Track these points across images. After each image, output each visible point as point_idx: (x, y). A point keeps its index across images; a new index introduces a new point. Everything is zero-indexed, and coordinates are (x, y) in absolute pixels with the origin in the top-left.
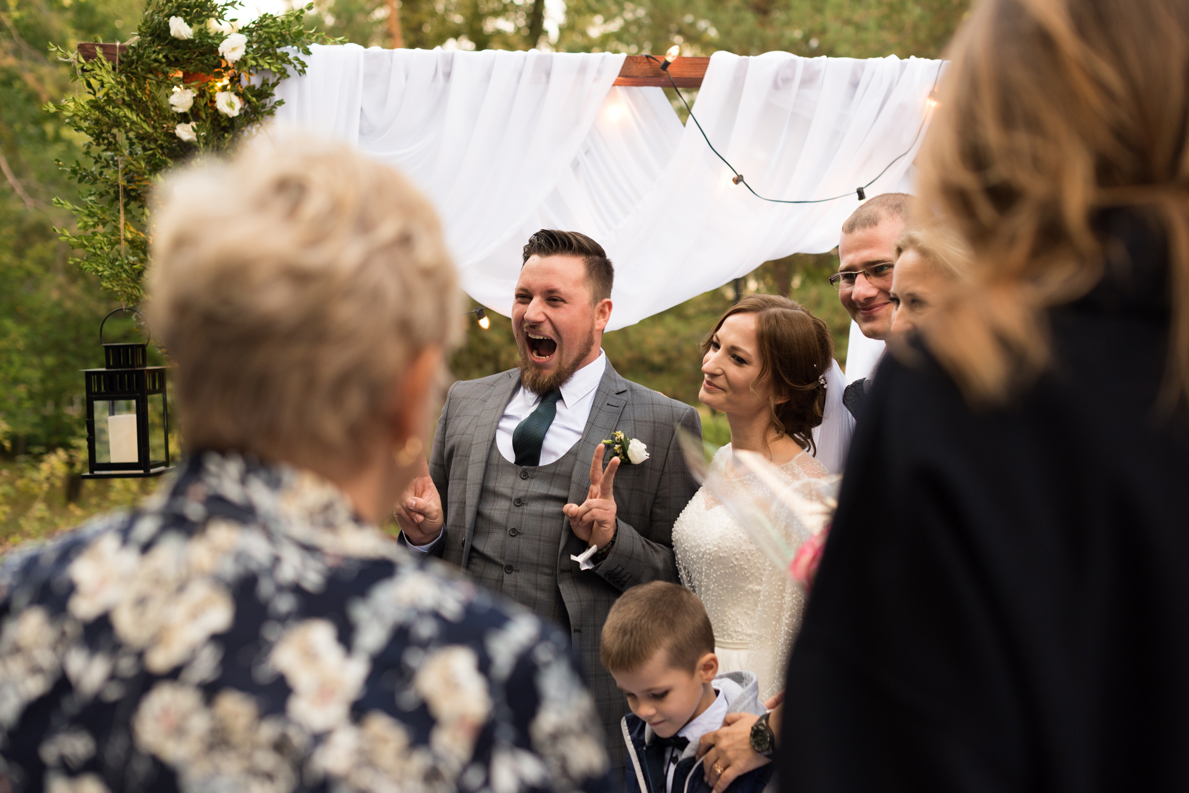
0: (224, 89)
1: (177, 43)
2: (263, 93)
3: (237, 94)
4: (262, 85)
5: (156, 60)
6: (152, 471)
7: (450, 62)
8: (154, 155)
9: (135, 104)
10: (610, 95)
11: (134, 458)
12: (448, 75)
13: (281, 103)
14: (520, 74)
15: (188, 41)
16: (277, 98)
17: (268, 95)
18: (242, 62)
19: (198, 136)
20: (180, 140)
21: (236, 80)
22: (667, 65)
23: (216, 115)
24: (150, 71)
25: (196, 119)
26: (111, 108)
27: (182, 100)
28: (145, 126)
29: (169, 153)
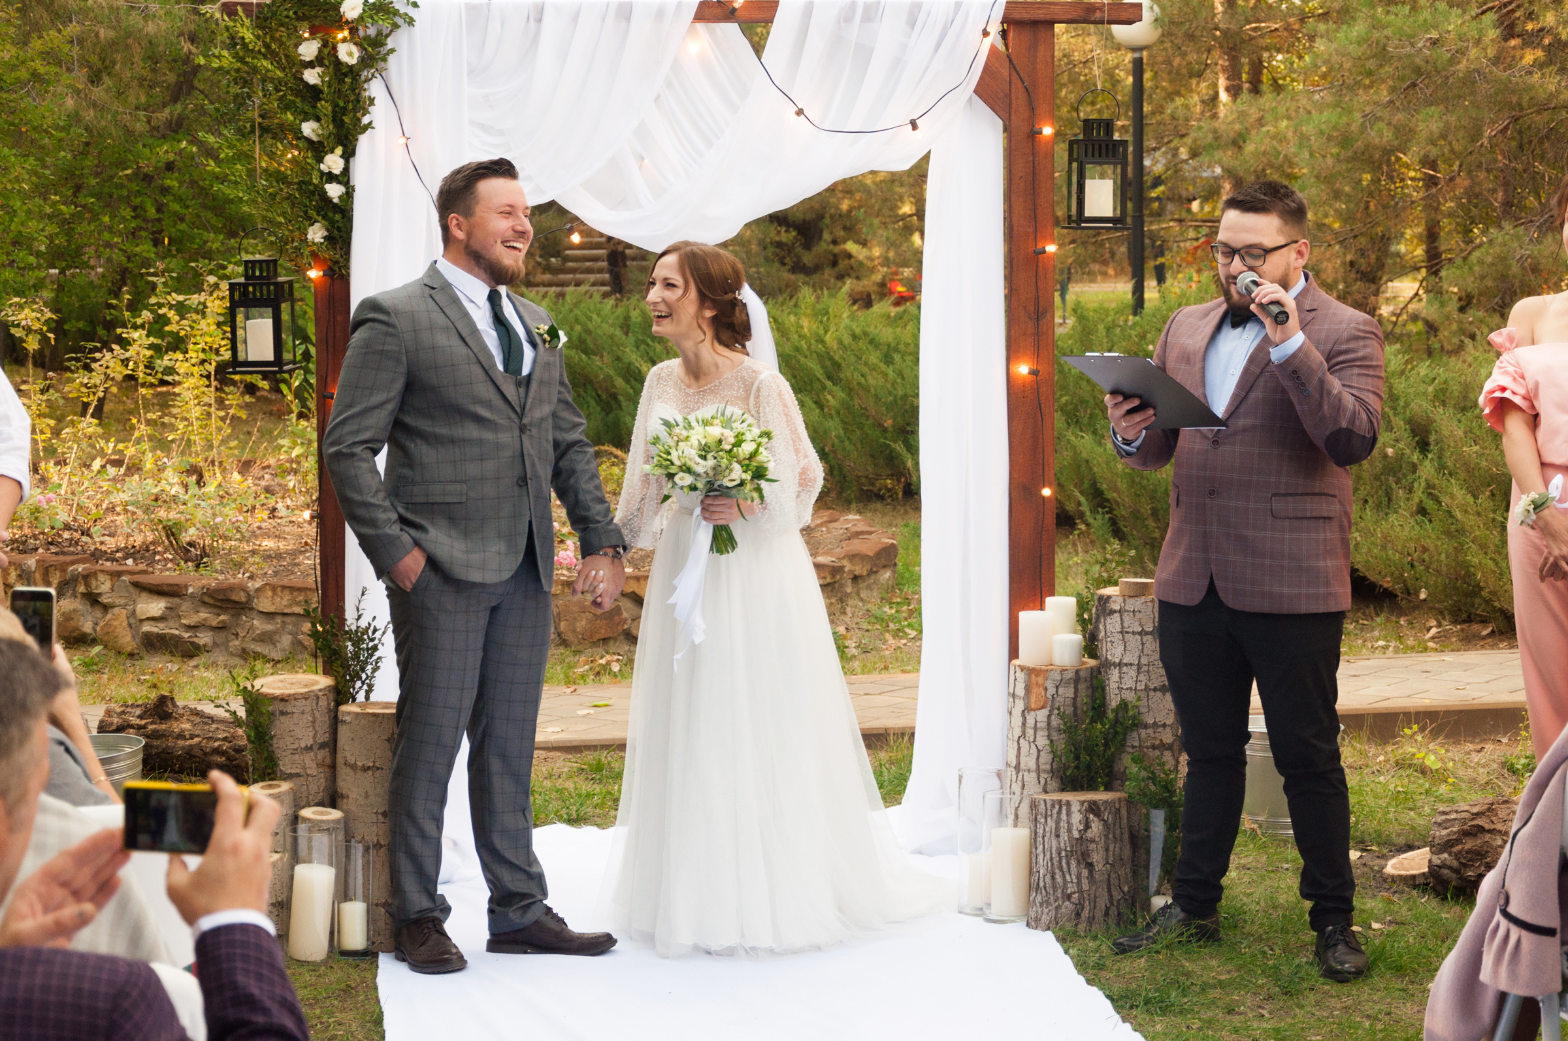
0: (344, 40)
2: (378, 42)
3: (356, 44)
4: (377, 35)
5: (287, 17)
6: (285, 368)
8: (284, 95)
9: (270, 54)
10: (691, 31)
11: (269, 356)
13: (392, 51)
14: (604, 19)
16: (389, 47)
17: (383, 44)
18: (361, 18)
19: (323, 81)
20: (307, 83)
21: (353, 31)
22: (734, 10)
23: (338, 63)
24: (282, 25)
25: (321, 66)
26: (248, 59)
27: (309, 50)
28: (278, 72)
29: (297, 93)
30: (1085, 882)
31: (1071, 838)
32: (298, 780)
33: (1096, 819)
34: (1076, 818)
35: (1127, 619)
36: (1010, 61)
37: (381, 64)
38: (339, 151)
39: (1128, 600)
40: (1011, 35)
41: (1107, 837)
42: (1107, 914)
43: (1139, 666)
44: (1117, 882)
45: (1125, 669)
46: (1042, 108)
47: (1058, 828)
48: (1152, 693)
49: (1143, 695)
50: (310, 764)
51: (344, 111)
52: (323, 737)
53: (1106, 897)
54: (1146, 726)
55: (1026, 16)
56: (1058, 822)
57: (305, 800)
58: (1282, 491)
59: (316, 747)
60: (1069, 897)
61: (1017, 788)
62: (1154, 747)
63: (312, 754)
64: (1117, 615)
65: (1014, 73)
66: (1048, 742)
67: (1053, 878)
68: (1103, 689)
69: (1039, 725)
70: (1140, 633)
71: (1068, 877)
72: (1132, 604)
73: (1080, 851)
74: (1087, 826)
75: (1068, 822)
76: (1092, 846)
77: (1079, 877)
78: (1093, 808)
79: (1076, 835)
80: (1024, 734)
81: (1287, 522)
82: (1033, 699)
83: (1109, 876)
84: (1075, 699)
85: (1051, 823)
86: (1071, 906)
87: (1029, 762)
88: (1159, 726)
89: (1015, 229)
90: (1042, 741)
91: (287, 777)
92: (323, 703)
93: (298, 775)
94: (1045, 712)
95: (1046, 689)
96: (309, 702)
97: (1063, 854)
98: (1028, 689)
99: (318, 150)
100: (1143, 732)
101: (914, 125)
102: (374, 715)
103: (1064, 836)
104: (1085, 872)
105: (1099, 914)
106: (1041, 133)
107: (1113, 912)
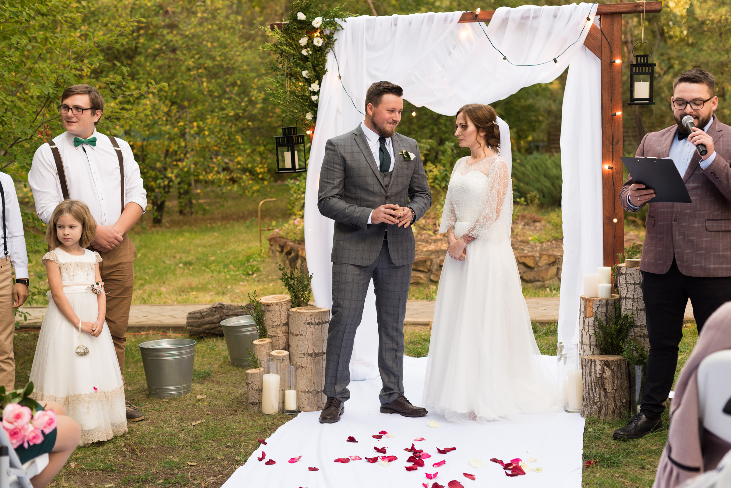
0: (317, 36)
1: (301, 22)
2: (330, 37)
3: (321, 38)
4: (330, 34)
5: (294, 28)
7: (396, 20)
8: (296, 61)
9: (288, 44)
10: (458, 26)
12: (396, 25)
13: (336, 40)
15: (304, 21)
16: (335, 38)
17: (333, 37)
18: (320, 27)
19: (309, 54)
20: (303, 55)
21: (321, 33)
22: (477, 16)
23: (314, 46)
24: (294, 32)
25: (309, 47)
26: (280, 46)
27: (303, 41)
28: (292, 51)
29: (300, 59)
30: (602, 397)
31: (596, 377)
32: (274, 339)
33: (608, 369)
34: (598, 368)
35: (628, 277)
36: (601, 31)
37: (332, 46)
38: (317, 82)
39: (628, 269)
40: (602, 19)
41: (613, 377)
42: (614, 412)
43: (633, 299)
44: (619, 398)
45: (627, 300)
46: (616, 51)
47: (590, 372)
48: (639, 312)
49: (635, 312)
50: (280, 332)
51: (318, 65)
52: (284, 321)
53: (613, 404)
54: (637, 327)
55: (607, 11)
56: (590, 370)
57: (278, 347)
58: (711, 218)
59: (281, 325)
60: (596, 403)
61: (582, 353)
62: (640, 336)
63: (280, 328)
64: (624, 275)
65: (603, 37)
66: (594, 332)
67: (589, 394)
68: (620, 309)
69: (590, 324)
70: (634, 284)
71: (595, 394)
72: (631, 271)
73: (600, 383)
74: (603, 372)
75: (595, 370)
76: (606, 381)
77: (600, 395)
78: (606, 364)
79: (598, 375)
80: (584, 328)
81: (713, 233)
82: (588, 312)
83: (614, 395)
84: (606, 313)
85: (588, 369)
86: (597, 408)
87: (586, 341)
88: (643, 327)
89: (604, 105)
90: (591, 331)
91: (271, 337)
92: (285, 307)
93: (275, 336)
94: (593, 319)
95: (593, 308)
96: (278, 306)
97: (593, 384)
98: (585, 308)
99: (309, 82)
100: (636, 329)
101: (555, 61)
102: (299, 313)
103: (593, 376)
104: (602, 393)
105: (610, 412)
106: (615, 62)
107: (617, 411)
